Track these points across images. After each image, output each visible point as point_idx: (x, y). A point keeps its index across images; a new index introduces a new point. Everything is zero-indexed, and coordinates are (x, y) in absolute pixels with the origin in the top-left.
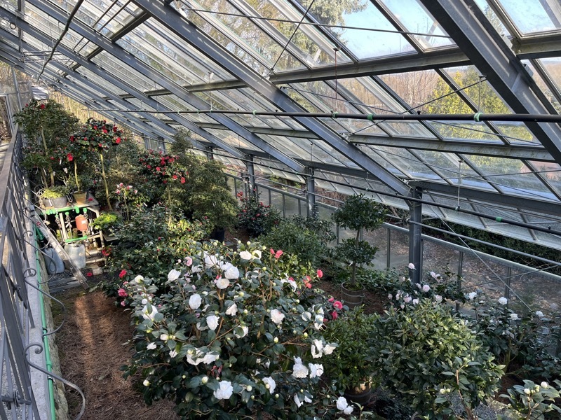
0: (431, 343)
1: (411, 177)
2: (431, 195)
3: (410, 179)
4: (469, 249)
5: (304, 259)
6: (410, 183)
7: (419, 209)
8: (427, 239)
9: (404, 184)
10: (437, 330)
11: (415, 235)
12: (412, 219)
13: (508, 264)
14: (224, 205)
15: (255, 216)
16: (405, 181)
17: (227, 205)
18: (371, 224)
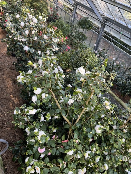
0: (86, 59)
1: (105, 15)
2: (109, 23)
3: (105, 16)
4: (112, 43)
5: (64, 33)
6: (104, 17)
7: (104, 27)
8: (103, 38)
9: (102, 17)
10: (89, 56)
11: (100, 36)
12: (100, 30)
13: (121, 50)
14: (44, 9)
15: (54, 18)
16: (103, 16)
17: (45, 10)
18: (88, 28)
